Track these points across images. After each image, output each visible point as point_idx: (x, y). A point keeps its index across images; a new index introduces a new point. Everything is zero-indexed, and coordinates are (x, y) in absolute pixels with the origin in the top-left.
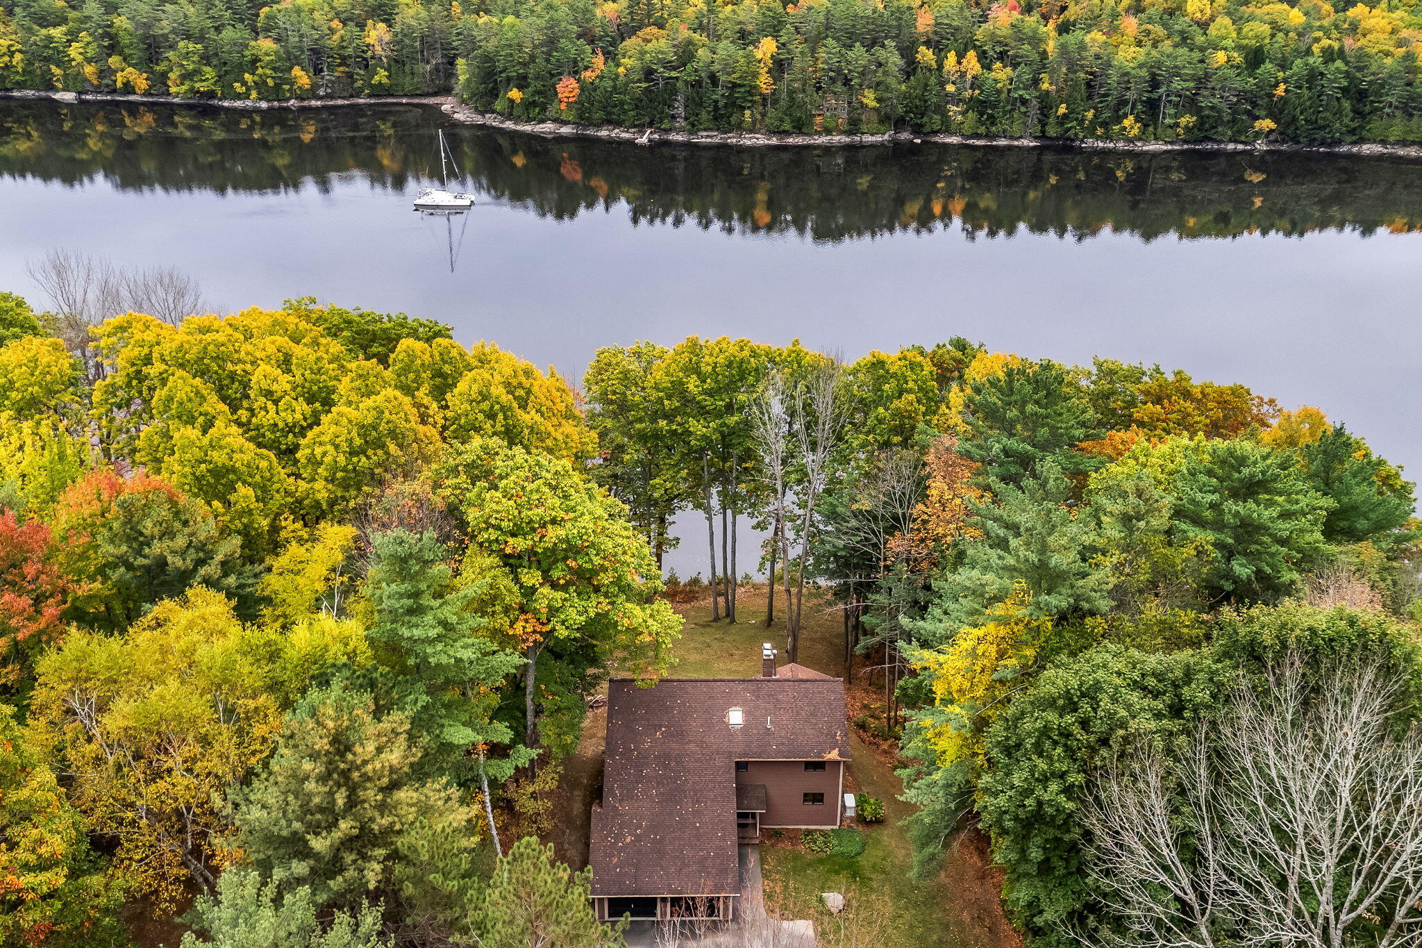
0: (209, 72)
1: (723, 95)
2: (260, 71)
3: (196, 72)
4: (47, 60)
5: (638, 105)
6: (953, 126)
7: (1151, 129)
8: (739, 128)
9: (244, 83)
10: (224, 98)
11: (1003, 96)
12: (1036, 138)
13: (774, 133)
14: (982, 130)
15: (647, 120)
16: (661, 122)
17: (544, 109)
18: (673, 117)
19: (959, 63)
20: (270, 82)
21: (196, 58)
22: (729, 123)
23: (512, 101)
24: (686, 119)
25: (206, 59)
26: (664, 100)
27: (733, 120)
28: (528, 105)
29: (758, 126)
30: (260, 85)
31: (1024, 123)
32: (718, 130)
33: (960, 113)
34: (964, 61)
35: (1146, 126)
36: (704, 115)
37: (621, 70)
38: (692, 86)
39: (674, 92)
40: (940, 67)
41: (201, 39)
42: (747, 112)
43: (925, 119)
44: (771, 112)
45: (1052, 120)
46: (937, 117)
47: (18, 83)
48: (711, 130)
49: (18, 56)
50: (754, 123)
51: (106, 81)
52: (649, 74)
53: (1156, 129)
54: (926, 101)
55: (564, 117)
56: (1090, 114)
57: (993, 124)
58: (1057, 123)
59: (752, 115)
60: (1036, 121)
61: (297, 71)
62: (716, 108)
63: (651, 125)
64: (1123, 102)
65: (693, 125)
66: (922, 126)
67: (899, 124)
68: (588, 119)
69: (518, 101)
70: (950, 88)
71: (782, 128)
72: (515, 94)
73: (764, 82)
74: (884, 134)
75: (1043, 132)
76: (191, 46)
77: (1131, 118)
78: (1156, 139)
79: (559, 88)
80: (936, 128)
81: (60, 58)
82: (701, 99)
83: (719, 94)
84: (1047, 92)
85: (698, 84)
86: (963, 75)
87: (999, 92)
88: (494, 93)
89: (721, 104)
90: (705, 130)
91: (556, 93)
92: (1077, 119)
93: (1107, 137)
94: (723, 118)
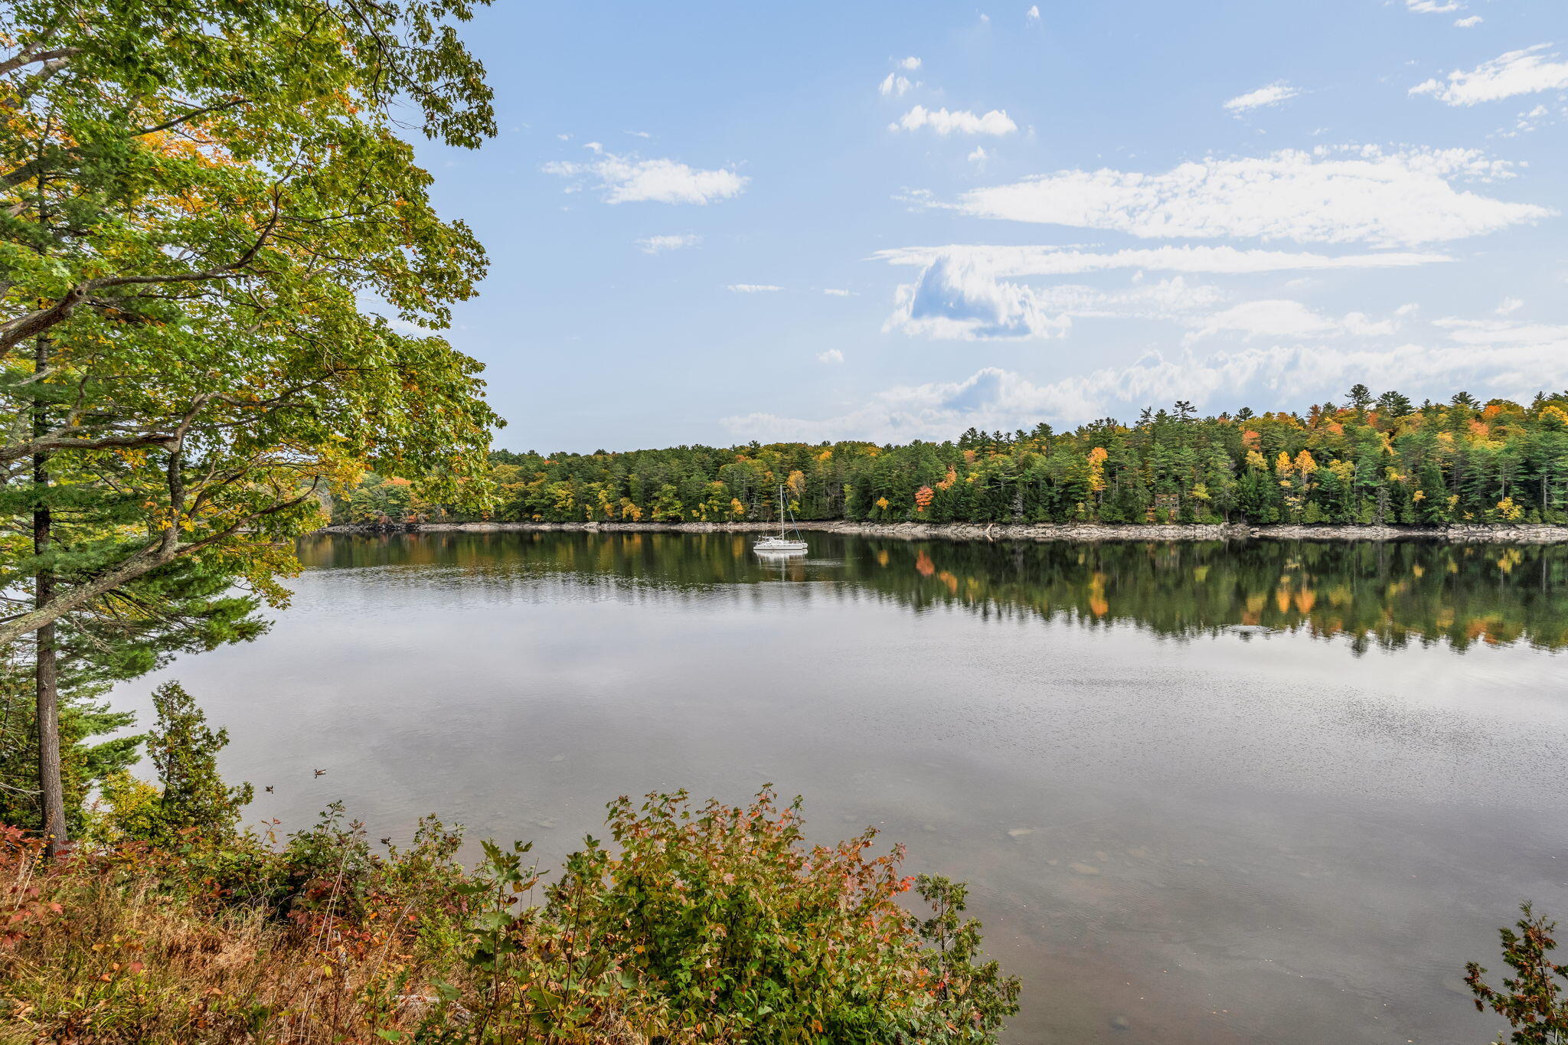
0: (678, 504)
1: (1057, 493)
2: (710, 502)
3: (671, 504)
4: (587, 501)
5: (982, 504)
6: (1293, 517)
7: (1535, 512)
8: (1075, 520)
9: (699, 510)
10: (685, 522)
11: (1347, 487)
12: (1390, 525)
13: (1108, 523)
14: (1326, 518)
15: (990, 515)
16: (1002, 516)
17: (905, 512)
18: (1013, 512)
19: (1292, 461)
20: (716, 509)
21: (671, 495)
22: (1064, 515)
23: (880, 508)
24: (1024, 513)
25: (677, 495)
26: (1005, 499)
27: (1068, 512)
28: (893, 509)
29: (1091, 516)
30: (709, 511)
31: (1375, 511)
32: (1054, 522)
33: (1299, 504)
34: (1298, 460)
35: (1528, 509)
36: (1040, 509)
37: (970, 480)
38: (1030, 486)
39: (1014, 492)
40: (1272, 468)
41: (677, 483)
42: (1081, 505)
43: (1261, 511)
44: (1104, 506)
45: (1407, 506)
46: (1274, 510)
47: (568, 518)
48: (1047, 522)
49: (571, 500)
50: (1087, 514)
51: (618, 514)
52: (992, 480)
53: (1541, 511)
54: (1260, 495)
55: (920, 517)
56: (1454, 499)
57: (1338, 512)
58: (1414, 510)
59: (1085, 508)
60: (1388, 508)
61: (735, 502)
62: (1052, 503)
63: (993, 519)
64: (1494, 485)
65: (1030, 518)
66: (1260, 517)
67: (1233, 515)
68: (939, 517)
69: (885, 508)
70: (1285, 484)
71: (1114, 518)
72: (883, 502)
73: (1095, 481)
74: (1218, 524)
75: (1398, 518)
76: (669, 487)
77: (1509, 500)
78: (1544, 522)
79: (918, 495)
80: (1274, 519)
81: (594, 502)
82: (1038, 496)
83: (1055, 493)
84: (1397, 482)
85: (1035, 485)
86: (1298, 472)
87: (1340, 482)
88: (869, 505)
89: (1055, 500)
90: (1041, 522)
91: (915, 500)
92: (1438, 504)
93: (1481, 521)
94: (1058, 513)
